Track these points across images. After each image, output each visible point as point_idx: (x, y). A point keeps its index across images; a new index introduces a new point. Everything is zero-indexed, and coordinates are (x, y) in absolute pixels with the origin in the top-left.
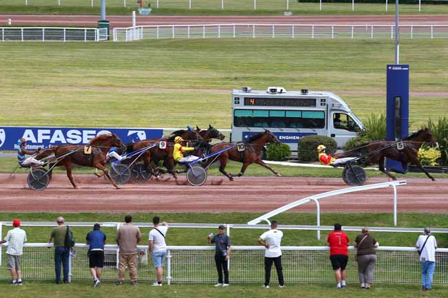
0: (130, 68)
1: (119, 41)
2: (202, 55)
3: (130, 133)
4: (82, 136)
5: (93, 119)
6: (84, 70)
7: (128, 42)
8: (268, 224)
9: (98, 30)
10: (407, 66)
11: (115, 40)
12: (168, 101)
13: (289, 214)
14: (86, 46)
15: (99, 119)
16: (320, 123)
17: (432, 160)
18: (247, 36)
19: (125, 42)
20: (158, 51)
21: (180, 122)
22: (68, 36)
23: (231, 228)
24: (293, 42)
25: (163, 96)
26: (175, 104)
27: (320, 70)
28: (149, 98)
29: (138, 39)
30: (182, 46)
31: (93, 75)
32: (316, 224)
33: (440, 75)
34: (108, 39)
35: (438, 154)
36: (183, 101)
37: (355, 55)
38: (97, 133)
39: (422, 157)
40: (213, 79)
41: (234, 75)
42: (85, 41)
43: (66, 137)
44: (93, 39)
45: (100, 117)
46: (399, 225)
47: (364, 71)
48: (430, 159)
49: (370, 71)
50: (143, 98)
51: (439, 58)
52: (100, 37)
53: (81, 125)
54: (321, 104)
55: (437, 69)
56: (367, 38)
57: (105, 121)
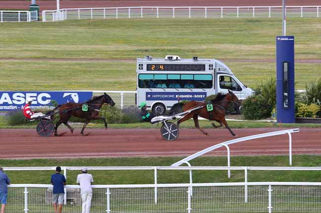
0: (59, 43)
1: (47, 21)
2: (116, 32)
3: (65, 95)
4: (25, 98)
5: (32, 84)
6: (20, 45)
7: (55, 22)
8: (188, 166)
9: (30, 12)
10: (293, 37)
11: (44, 20)
12: (92, 69)
13: (204, 158)
14: (20, 25)
15: (37, 84)
16: (208, 84)
17: (314, 113)
18: (153, 17)
19: (52, 23)
20: (80, 29)
21: (104, 85)
22: (4, 18)
23: (157, 170)
24: (189, 21)
25: (88, 66)
26: (99, 71)
27: (214, 43)
28: (77, 67)
29: (63, 19)
30: (99, 25)
31: (29, 49)
32: (227, 166)
33: (311, 46)
34: (38, 20)
35: (318, 108)
36: (105, 69)
37: (241, 31)
38: (38, 95)
39: (306, 111)
40: (128, 51)
41: (145, 48)
42: (19, 21)
43: (12, 99)
44: (26, 20)
45: (37, 83)
46: (293, 165)
47: (251, 43)
48: (311, 112)
49: (254, 43)
50: (71, 67)
51: (309, 32)
52: (32, 18)
53: (23, 89)
54: (210, 69)
55: (308, 41)
56: (250, 17)
57: (43, 86)
